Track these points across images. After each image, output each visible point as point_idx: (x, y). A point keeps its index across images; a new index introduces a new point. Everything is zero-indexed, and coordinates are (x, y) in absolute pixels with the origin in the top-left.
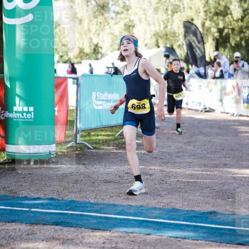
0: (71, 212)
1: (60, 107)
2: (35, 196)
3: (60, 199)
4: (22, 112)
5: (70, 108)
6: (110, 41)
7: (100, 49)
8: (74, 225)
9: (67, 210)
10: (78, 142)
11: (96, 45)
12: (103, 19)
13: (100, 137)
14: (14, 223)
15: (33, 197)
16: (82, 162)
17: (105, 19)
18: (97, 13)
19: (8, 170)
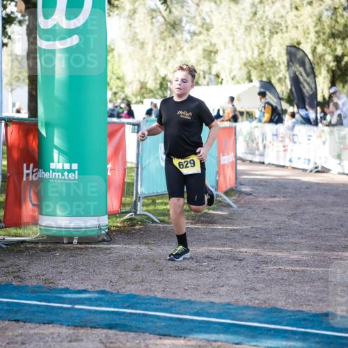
0: (130, 311)
1: (114, 165)
2: (80, 288)
3: (114, 292)
4: (63, 171)
5: (129, 165)
7: (169, 84)
8: (135, 330)
9: (125, 308)
10: (138, 213)
11: (164, 78)
12: (174, 42)
14: (51, 325)
15: (77, 289)
16: (145, 241)
17: (177, 41)
18: (166, 34)
19: (42, 250)
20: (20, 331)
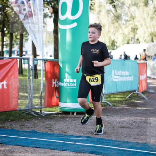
0: (100, 146)
2: (78, 135)
3: (93, 137)
6: (122, 38)
7: (116, 43)
8: (103, 154)
9: (98, 144)
10: (103, 101)
11: (113, 41)
13: (117, 99)
14: (65, 151)
15: (76, 135)
16: (106, 114)
17: (119, 24)
18: (114, 21)
19: (61, 118)
20: (52, 154)
